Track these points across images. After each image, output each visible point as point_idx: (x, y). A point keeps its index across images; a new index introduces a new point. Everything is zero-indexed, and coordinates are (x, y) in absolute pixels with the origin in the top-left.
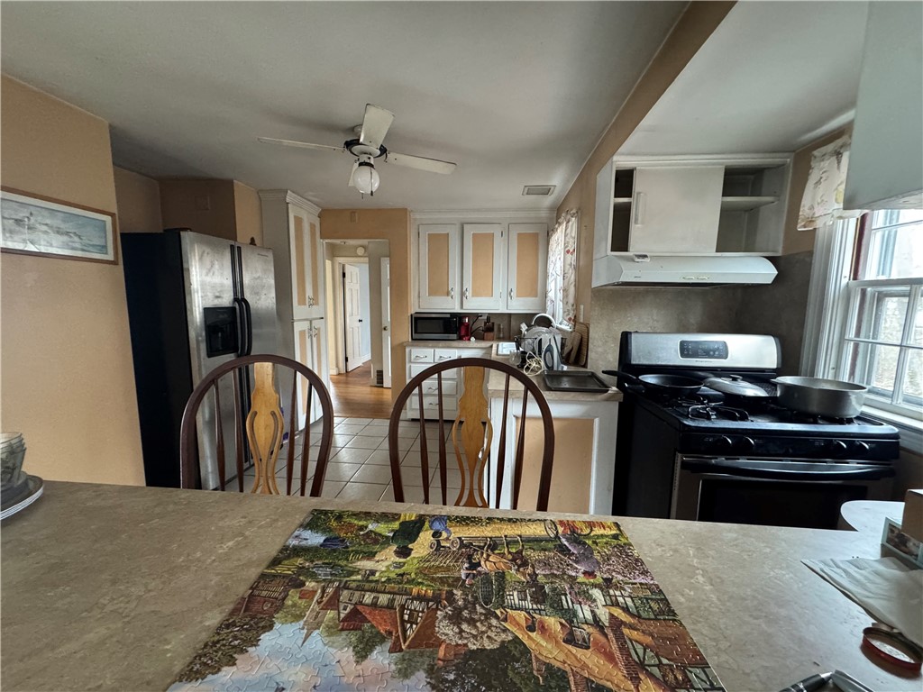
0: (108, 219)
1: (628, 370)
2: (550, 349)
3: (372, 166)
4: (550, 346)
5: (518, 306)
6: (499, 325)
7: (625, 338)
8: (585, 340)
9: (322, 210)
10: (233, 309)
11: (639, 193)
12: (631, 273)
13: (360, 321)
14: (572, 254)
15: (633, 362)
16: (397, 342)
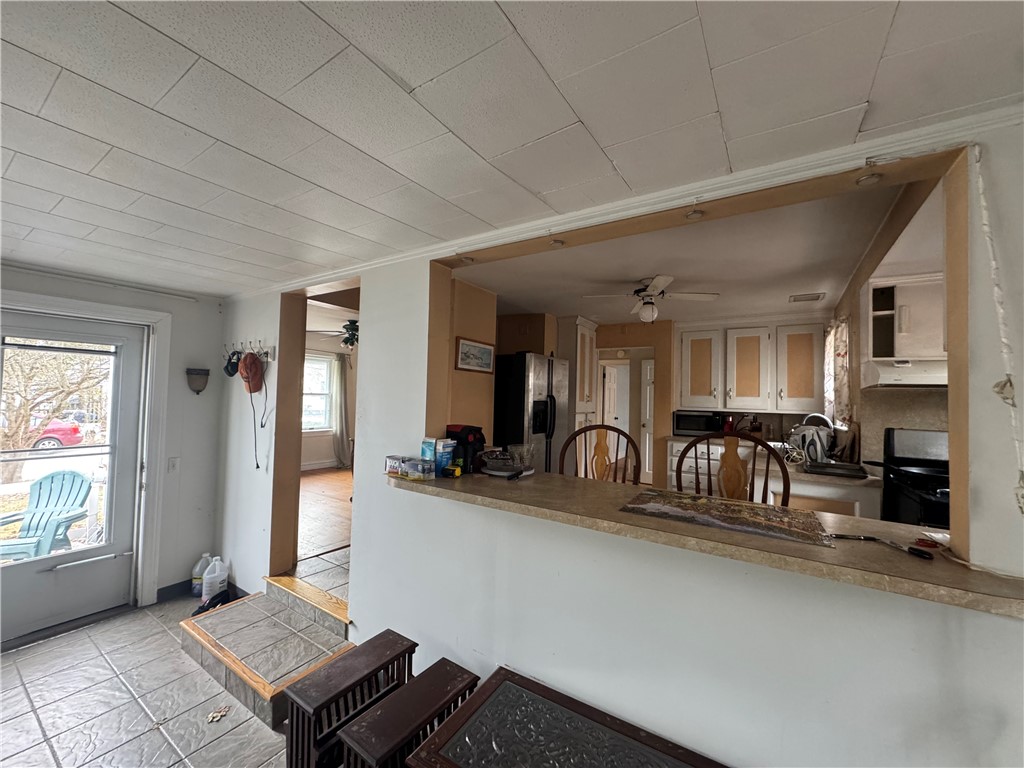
0: (492, 348)
1: (891, 461)
2: (813, 442)
3: (652, 303)
4: (813, 440)
5: (789, 406)
6: (769, 426)
7: (889, 434)
8: (857, 438)
9: (600, 326)
10: (546, 402)
11: (901, 306)
12: (889, 376)
13: (616, 418)
14: (843, 356)
15: (897, 455)
16: (659, 437)
